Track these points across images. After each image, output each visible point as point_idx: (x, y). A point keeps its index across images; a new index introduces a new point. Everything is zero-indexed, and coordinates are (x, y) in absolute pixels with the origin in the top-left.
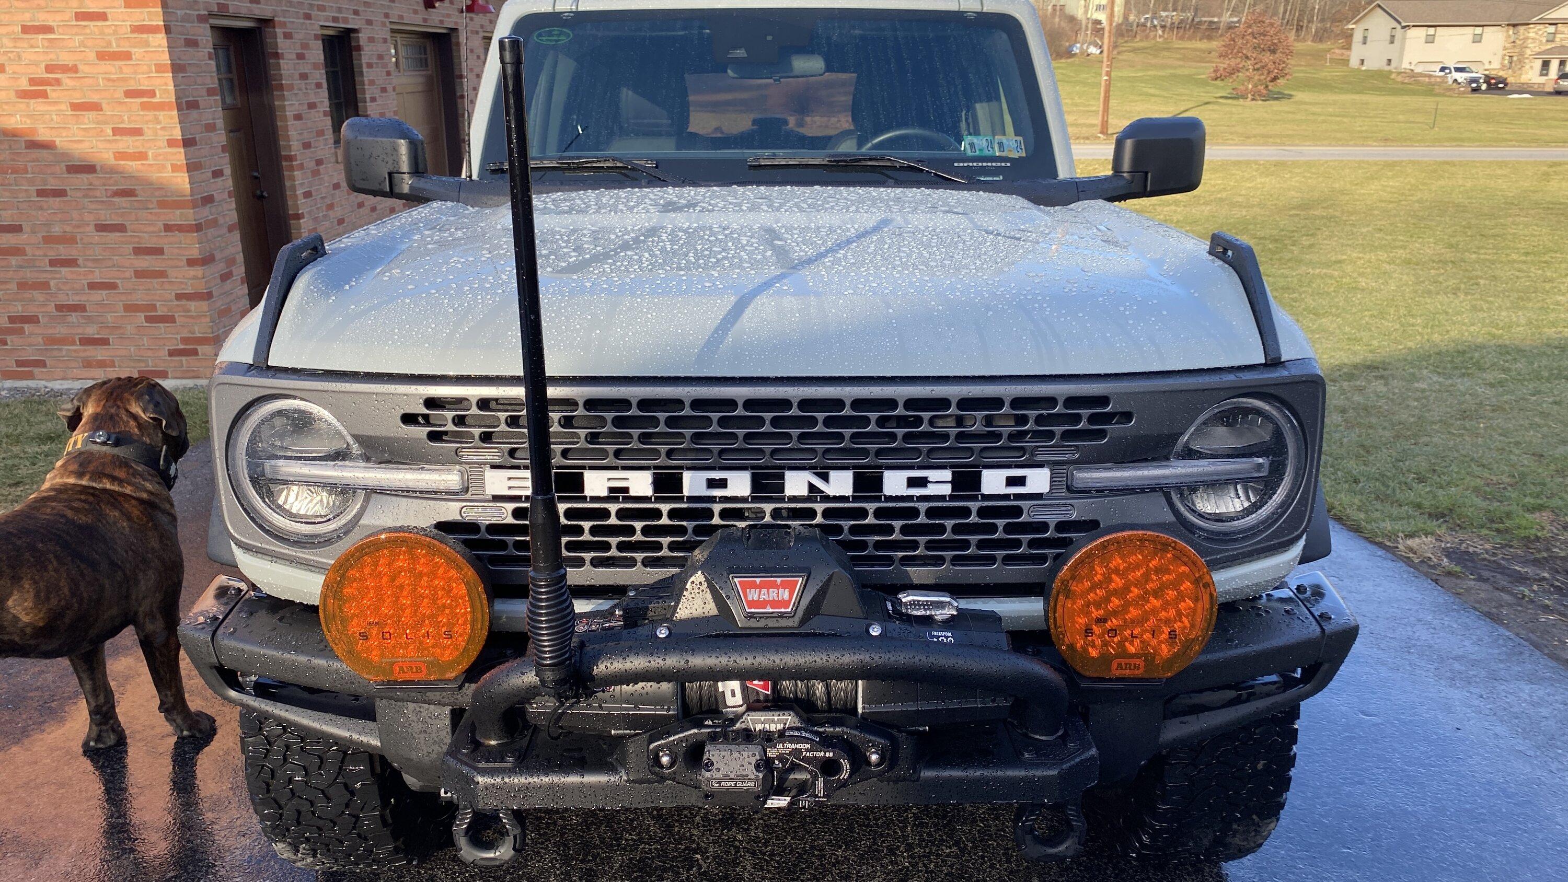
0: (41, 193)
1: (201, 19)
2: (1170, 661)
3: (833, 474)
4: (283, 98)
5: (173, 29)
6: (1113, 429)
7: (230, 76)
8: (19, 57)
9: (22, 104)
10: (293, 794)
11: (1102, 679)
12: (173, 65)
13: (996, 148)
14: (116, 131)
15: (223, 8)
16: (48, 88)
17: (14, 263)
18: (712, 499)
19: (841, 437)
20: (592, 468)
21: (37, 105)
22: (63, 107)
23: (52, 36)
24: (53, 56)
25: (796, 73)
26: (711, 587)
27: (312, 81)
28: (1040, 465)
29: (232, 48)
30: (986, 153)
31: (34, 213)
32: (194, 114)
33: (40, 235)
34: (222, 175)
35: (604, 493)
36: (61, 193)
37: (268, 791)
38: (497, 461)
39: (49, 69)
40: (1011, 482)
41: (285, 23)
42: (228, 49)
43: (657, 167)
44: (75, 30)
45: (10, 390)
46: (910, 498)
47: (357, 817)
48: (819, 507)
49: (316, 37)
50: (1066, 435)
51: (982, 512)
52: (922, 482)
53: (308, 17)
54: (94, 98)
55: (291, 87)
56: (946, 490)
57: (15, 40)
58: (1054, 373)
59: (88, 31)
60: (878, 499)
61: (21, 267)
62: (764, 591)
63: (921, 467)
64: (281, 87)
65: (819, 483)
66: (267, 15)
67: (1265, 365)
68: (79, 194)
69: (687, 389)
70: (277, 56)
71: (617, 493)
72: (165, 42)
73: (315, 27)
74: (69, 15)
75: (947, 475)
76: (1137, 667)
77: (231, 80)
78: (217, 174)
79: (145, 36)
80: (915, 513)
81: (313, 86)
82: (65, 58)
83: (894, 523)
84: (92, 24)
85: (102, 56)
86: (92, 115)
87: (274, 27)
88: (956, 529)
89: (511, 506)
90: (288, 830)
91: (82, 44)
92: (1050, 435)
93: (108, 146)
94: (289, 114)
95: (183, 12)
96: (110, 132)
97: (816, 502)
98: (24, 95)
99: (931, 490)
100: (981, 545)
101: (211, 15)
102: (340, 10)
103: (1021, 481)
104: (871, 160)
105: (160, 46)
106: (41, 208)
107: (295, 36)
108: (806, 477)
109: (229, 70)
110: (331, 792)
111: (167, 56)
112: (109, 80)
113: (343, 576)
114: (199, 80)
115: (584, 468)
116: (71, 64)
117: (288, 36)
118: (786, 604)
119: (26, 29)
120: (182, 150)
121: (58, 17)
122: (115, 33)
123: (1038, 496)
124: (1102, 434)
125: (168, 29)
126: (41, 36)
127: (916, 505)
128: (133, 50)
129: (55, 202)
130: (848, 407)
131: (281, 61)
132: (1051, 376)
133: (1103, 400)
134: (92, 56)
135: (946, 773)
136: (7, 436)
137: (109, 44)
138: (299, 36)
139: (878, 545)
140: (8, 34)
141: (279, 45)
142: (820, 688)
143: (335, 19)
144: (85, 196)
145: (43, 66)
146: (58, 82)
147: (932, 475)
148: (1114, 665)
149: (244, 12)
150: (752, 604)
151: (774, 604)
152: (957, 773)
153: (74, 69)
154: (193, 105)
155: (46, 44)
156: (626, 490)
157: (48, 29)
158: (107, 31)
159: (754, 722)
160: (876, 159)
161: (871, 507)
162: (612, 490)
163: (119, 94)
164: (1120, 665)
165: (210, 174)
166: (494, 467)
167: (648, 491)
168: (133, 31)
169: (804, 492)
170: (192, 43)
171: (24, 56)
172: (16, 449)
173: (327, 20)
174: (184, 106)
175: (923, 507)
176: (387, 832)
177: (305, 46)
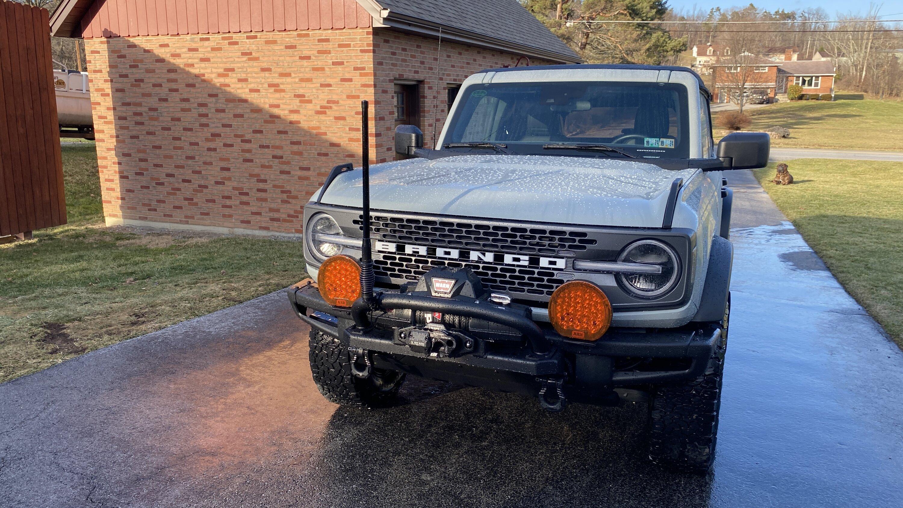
0: (319, 154)
1: (390, 81)
2: (594, 335)
3: (487, 254)
4: (424, 116)
5: (377, 86)
6: (588, 246)
7: (402, 106)
8: (318, 97)
9: (316, 117)
10: (323, 364)
11: (567, 338)
12: (375, 101)
13: (660, 143)
14: (351, 129)
15: (401, 76)
16: (327, 110)
17: (305, 183)
18: (446, 259)
19: (488, 239)
20: (409, 244)
21: (322, 117)
22: (331, 118)
23: (331, 88)
24: (330, 97)
25: (578, 109)
26: (426, 281)
27: (440, 108)
28: (562, 258)
29: (405, 94)
30: (654, 146)
31: (315, 162)
32: (382, 122)
33: (316, 172)
34: (391, 150)
35: (411, 253)
36: (326, 155)
37: (315, 362)
38: (379, 238)
39: (328, 102)
40: (551, 263)
41: (429, 82)
42: (403, 94)
43: (506, 147)
44: (339, 86)
45: (297, 237)
46: (514, 265)
47: (343, 377)
48: (481, 265)
49: (444, 89)
50: (570, 247)
51: (539, 273)
52: (518, 260)
53: (441, 79)
54: (343, 114)
55: (429, 111)
56: (526, 263)
57: (317, 90)
58: (567, 223)
59: (344, 86)
60: (502, 265)
61: (308, 185)
62: (441, 284)
63: (518, 254)
64: (424, 111)
65: (482, 256)
66: (422, 78)
67: (662, 228)
68: (333, 155)
69: (439, 218)
70: (424, 97)
71: (415, 253)
72: (373, 91)
73: (444, 84)
74: (338, 79)
75: (527, 258)
76: (581, 335)
77: (403, 108)
78: (389, 149)
79: (366, 88)
80: (514, 271)
81: (440, 111)
82: (335, 98)
83: (507, 274)
84: (346, 83)
85: (348, 97)
86: (342, 122)
87: (424, 84)
88: (529, 279)
89: (382, 255)
90: (321, 379)
91: (342, 92)
92: (564, 246)
93: (347, 135)
94: (426, 124)
95: (383, 78)
96: (348, 129)
97: (481, 263)
98: (318, 113)
99: (521, 263)
100: (538, 286)
101: (395, 79)
102: (458, 75)
103: (554, 263)
104: (596, 147)
105: (371, 93)
106: (318, 161)
107: (433, 88)
108: (478, 254)
109: (403, 104)
110: (334, 364)
111: (373, 97)
112: (350, 107)
113: (325, 268)
114: (386, 108)
115: (406, 243)
116: (336, 100)
117: (430, 88)
118: (447, 289)
119: (322, 85)
120: (375, 138)
121: (335, 80)
122: (355, 87)
123: (561, 270)
124: (585, 248)
125: (375, 86)
126: (327, 88)
127: (515, 268)
128: (360, 94)
129: (323, 158)
130: (491, 229)
131: (425, 100)
132: (566, 224)
133: (585, 234)
134: (345, 97)
135: (495, 358)
136: (289, 254)
137: (352, 91)
138: (435, 88)
139: (501, 282)
140: (315, 87)
141: (426, 92)
142: (457, 319)
143: (455, 80)
144: (336, 156)
145: (326, 100)
146: (331, 108)
147: (522, 257)
148: (573, 333)
149: (410, 77)
150: (437, 288)
151: (444, 289)
152: (500, 358)
153: (337, 102)
154: (382, 119)
155: (328, 91)
156: (418, 252)
157: (329, 85)
158: (351, 86)
159: (431, 326)
160: (598, 147)
161: (499, 267)
162: (414, 252)
163: (353, 113)
164: (575, 333)
165: (386, 149)
166: (379, 241)
167: (425, 253)
168: (361, 87)
169: (476, 259)
170: (385, 92)
171: (320, 96)
172: (290, 259)
173: (450, 80)
174: (378, 119)
175: (518, 269)
176: (353, 386)
177: (438, 93)
